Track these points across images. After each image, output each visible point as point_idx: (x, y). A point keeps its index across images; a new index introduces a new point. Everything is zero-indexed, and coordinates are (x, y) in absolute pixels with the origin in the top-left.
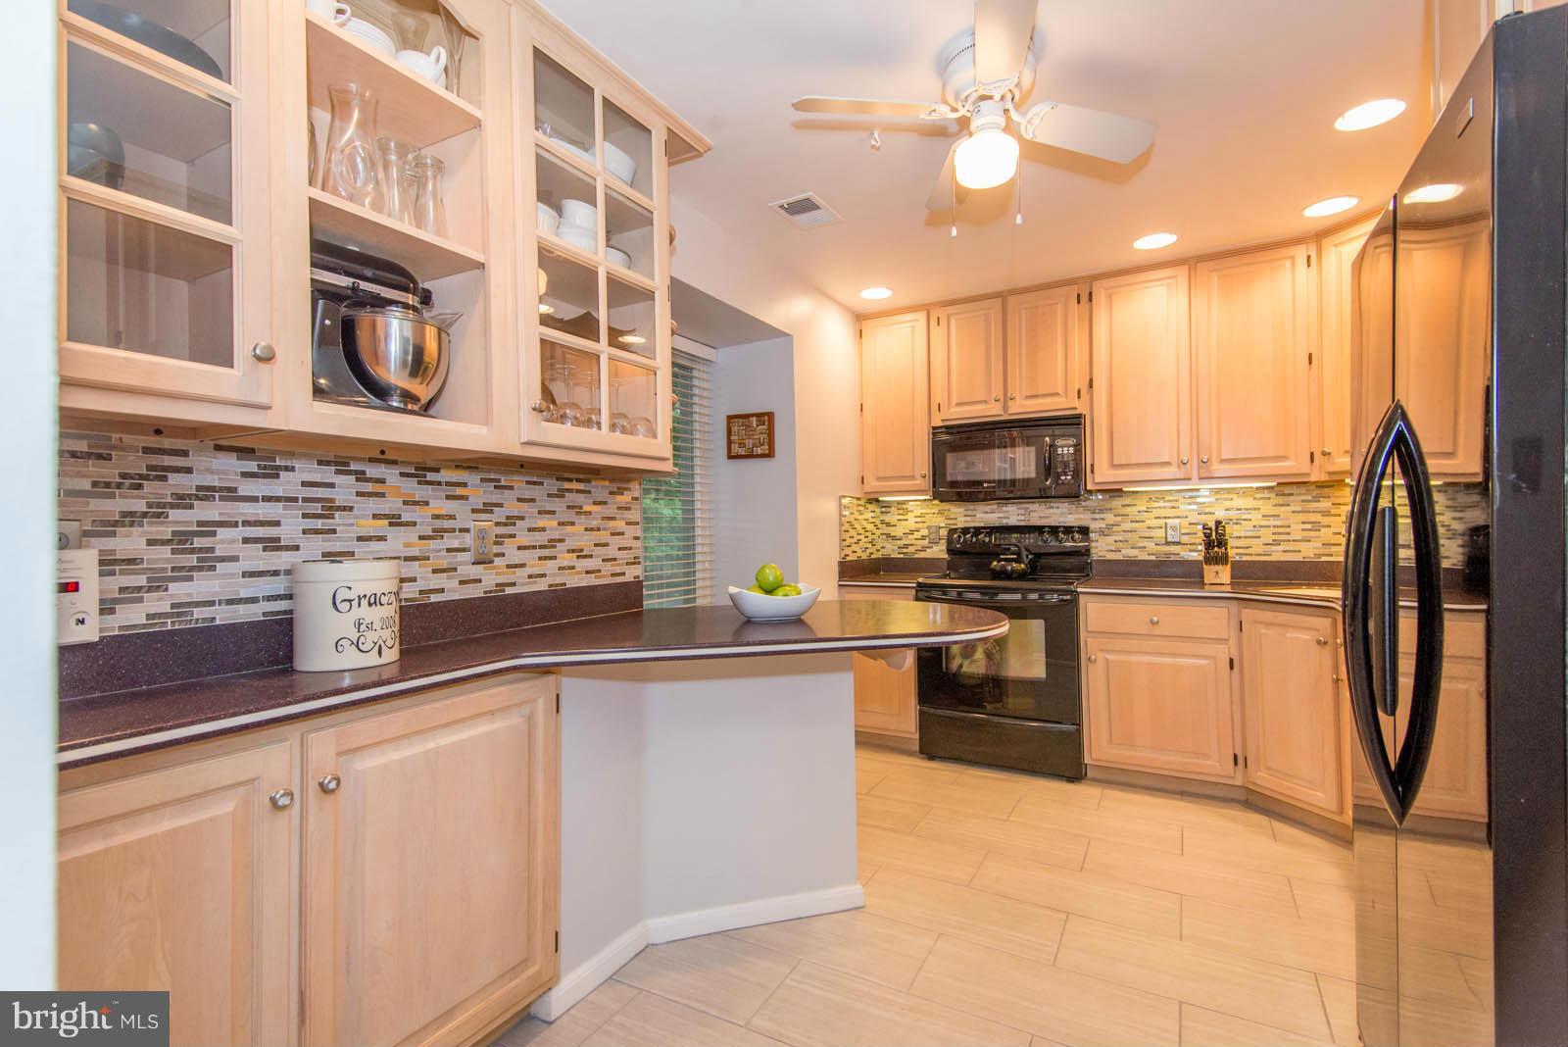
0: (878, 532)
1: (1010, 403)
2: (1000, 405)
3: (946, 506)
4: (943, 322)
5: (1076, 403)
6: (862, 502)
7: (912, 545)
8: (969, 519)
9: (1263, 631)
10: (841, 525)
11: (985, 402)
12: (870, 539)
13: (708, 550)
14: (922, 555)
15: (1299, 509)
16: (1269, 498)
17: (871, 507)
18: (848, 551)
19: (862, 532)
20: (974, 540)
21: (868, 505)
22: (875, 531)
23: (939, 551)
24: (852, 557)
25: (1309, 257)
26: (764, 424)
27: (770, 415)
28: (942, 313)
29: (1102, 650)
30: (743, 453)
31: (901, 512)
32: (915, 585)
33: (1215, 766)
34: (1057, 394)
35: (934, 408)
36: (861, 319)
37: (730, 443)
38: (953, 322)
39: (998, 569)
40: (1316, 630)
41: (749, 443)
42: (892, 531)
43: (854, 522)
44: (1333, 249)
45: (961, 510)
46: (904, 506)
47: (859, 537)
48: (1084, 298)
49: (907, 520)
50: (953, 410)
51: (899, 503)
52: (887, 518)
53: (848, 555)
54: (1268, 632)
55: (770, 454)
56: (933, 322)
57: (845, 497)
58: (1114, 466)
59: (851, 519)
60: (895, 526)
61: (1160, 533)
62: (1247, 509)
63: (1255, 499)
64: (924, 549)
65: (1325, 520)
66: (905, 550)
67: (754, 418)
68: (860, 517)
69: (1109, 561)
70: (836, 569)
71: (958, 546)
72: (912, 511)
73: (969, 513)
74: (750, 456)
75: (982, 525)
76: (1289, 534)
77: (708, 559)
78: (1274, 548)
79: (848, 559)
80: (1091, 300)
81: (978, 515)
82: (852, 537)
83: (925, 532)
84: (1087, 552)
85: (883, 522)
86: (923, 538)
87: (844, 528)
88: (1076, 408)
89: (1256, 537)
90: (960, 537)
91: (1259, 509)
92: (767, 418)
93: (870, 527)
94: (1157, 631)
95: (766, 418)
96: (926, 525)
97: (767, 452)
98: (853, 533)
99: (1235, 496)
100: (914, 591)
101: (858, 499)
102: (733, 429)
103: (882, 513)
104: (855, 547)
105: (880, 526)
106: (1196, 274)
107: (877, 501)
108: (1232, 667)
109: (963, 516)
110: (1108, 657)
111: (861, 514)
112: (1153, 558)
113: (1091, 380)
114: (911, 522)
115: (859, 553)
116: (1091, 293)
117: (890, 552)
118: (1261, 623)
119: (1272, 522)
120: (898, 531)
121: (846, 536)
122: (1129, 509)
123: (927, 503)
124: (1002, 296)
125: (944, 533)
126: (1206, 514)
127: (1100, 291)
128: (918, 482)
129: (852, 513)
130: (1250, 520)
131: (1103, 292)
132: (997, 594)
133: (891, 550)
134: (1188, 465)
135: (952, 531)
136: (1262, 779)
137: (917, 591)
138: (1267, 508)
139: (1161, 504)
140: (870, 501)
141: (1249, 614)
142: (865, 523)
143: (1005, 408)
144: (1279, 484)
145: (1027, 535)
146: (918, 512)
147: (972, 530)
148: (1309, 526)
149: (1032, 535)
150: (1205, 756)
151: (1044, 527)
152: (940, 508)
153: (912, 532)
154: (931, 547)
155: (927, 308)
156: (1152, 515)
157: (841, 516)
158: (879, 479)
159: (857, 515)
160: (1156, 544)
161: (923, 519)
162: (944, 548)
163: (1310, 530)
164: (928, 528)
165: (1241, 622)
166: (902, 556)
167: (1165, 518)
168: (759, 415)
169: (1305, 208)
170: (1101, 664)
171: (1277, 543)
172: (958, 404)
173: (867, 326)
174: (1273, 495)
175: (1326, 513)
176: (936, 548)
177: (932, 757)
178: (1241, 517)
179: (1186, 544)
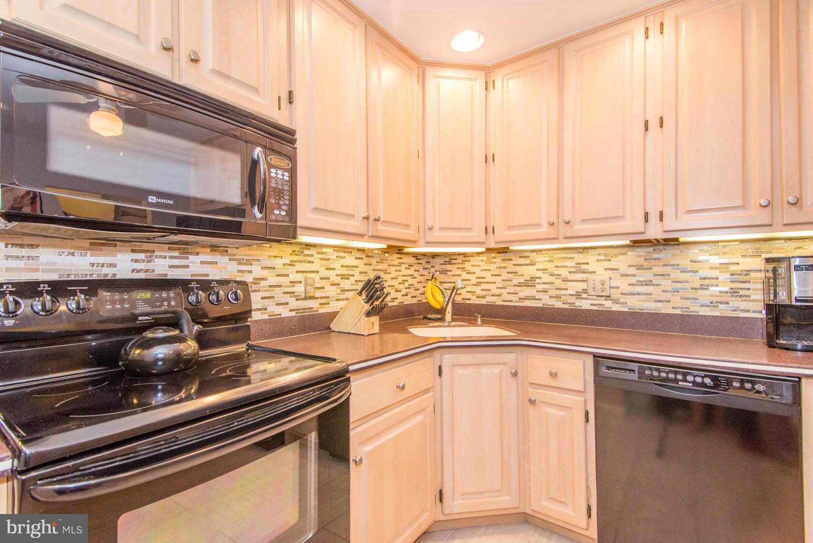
34: (256, 90)
61: (300, 288)
106: (368, 36)
112: (293, 314)
122: (277, 260)
126: (330, 269)
139: (302, 257)
143: (177, 69)
156: (295, 269)
160: (297, 299)
167: (303, 272)
174: (363, 256)
178: (351, 273)
179: (318, 298)
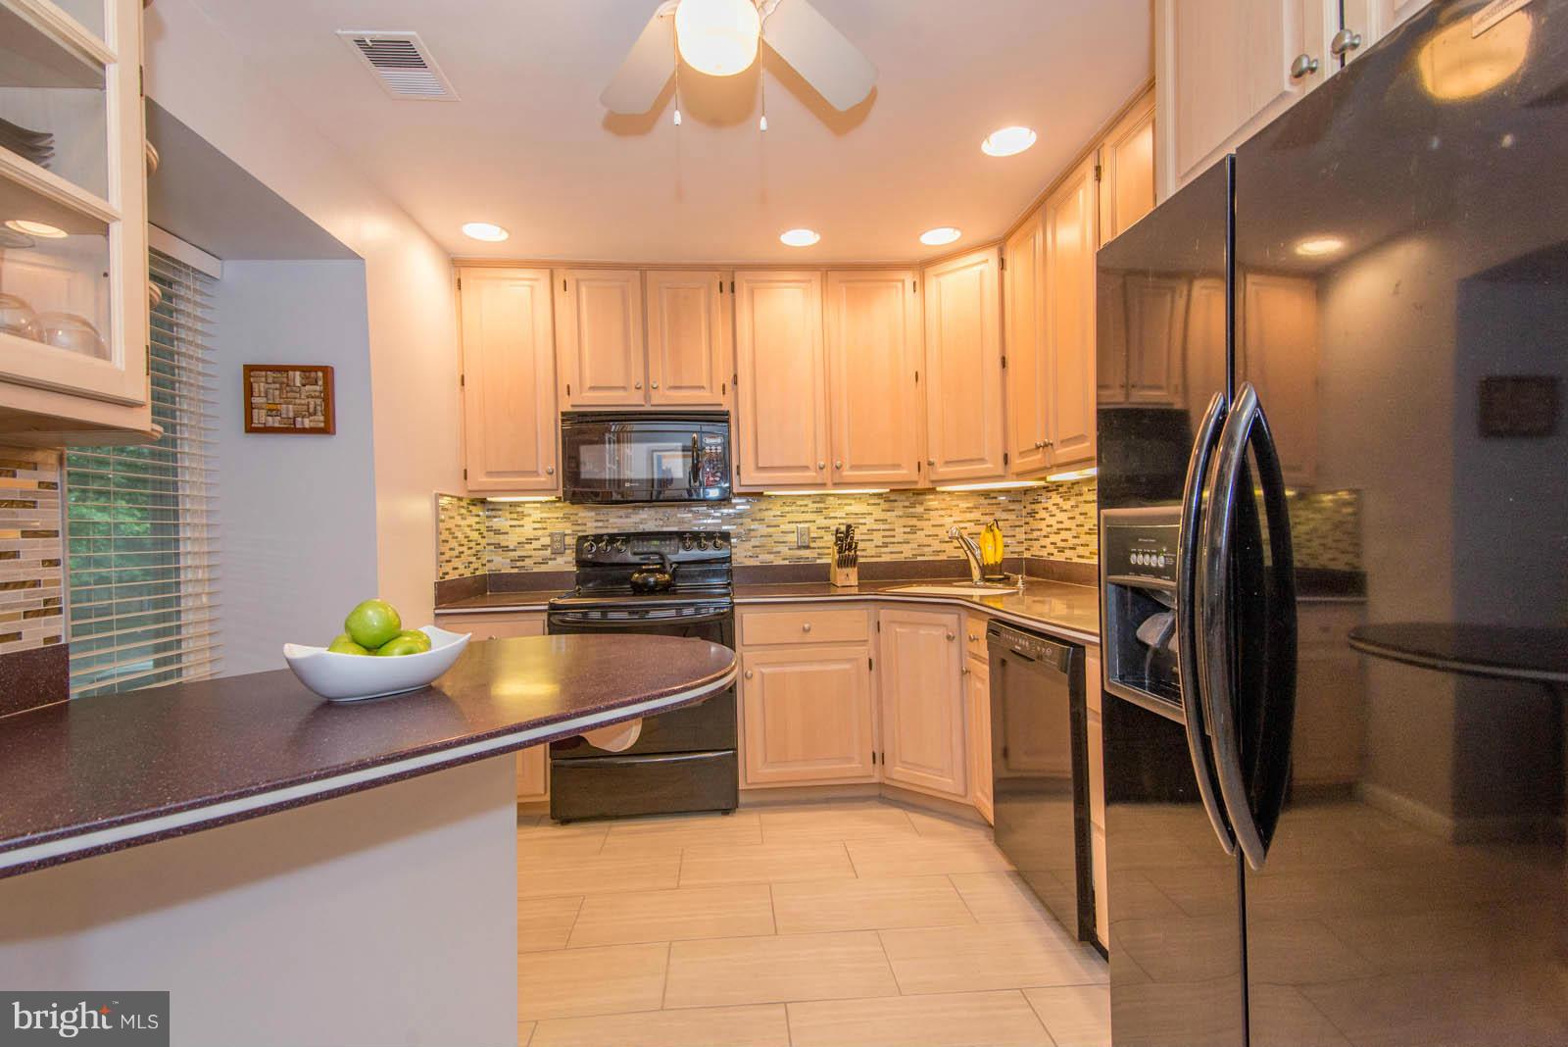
0: (483, 542)
1: (653, 392)
2: (641, 393)
3: (576, 509)
4: (571, 285)
5: (720, 399)
6: (464, 504)
7: (530, 557)
8: (600, 524)
9: (898, 630)
10: (439, 533)
11: (624, 388)
12: (473, 551)
13: (206, 576)
14: (543, 568)
15: (901, 513)
16: (879, 504)
17: (475, 510)
18: (447, 568)
19: (465, 541)
20: (609, 548)
21: (471, 508)
22: (480, 540)
23: (566, 563)
24: (453, 576)
25: (914, 283)
26: (316, 383)
27: (327, 372)
28: (571, 277)
29: (757, 664)
30: (277, 425)
31: (515, 516)
32: (546, 607)
33: (856, 768)
34: (703, 387)
35: (562, 390)
36: (460, 265)
37: (249, 408)
38: (584, 290)
39: (640, 581)
40: (944, 626)
41: (289, 410)
42: (502, 540)
43: (454, 529)
44: (934, 278)
45: (593, 514)
46: (519, 509)
47: (461, 549)
48: (727, 287)
49: (523, 526)
50: (584, 394)
51: (511, 504)
52: (496, 523)
53: (447, 573)
54: (902, 630)
55: (327, 429)
56: (559, 286)
57: (442, 495)
58: (759, 469)
59: (450, 524)
60: (507, 533)
61: (793, 538)
62: (862, 514)
63: (868, 504)
64: (545, 562)
65: (919, 524)
66: (519, 564)
67: (298, 373)
68: (463, 523)
69: (748, 567)
70: (431, 593)
71: (590, 556)
72: (530, 515)
73: (601, 517)
74: (291, 429)
75: (616, 531)
76: (894, 536)
77: (207, 590)
78: (883, 550)
79: (447, 578)
80: (733, 291)
81: (611, 521)
82: (452, 549)
83: (547, 541)
84: (728, 559)
85: (489, 529)
86: (544, 547)
87: (443, 537)
88: (721, 405)
89: (869, 540)
90: (592, 546)
91: (871, 514)
92: (321, 376)
93: (475, 535)
94: (809, 638)
95: (320, 374)
96: (547, 532)
97: (322, 425)
98: (453, 544)
99: (853, 502)
100: (545, 616)
101: (460, 499)
102: (255, 386)
103: (488, 517)
104: (456, 563)
105: (485, 533)
106: (827, 281)
107: (483, 502)
108: (871, 668)
109: (593, 521)
110: (763, 670)
111: (464, 519)
112: (787, 562)
113: (735, 376)
114: (528, 529)
115: (462, 570)
116: (733, 284)
117: (499, 566)
118: (895, 622)
119: (883, 527)
120: (511, 541)
121: (445, 548)
122: (766, 513)
123: (549, 505)
124: (643, 269)
125: (570, 541)
126: (830, 518)
127: (742, 281)
128: (543, 479)
129: (452, 518)
130: (865, 524)
131: (745, 284)
132: (647, 612)
133: (501, 564)
134: (825, 470)
135: (583, 539)
136: (899, 773)
137: (550, 615)
138: (878, 513)
139: (794, 508)
140: (474, 502)
141: (885, 614)
142: (467, 530)
143: (647, 397)
144: (891, 490)
145: (668, 542)
146: (537, 515)
147: (606, 537)
148: (908, 530)
149: (672, 542)
150: (849, 760)
151: (685, 533)
152: (567, 510)
153: (529, 541)
154: (555, 559)
155: (551, 267)
156: (787, 519)
157: (439, 521)
158: (490, 474)
159: (458, 520)
160: (790, 549)
161: (544, 525)
162: (570, 559)
163: (909, 533)
164: (551, 535)
165: (879, 623)
166: (516, 571)
167: (797, 522)
168: (305, 370)
169: (921, 235)
170: (756, 678)
171: (885, 545)
172: (592, 388)
173: (469, 277)
174: (881, 501)
175: (920, 518)
176: (560, 560)
177: (566, 821)
178: (861, 521)
179: (814, 548)
